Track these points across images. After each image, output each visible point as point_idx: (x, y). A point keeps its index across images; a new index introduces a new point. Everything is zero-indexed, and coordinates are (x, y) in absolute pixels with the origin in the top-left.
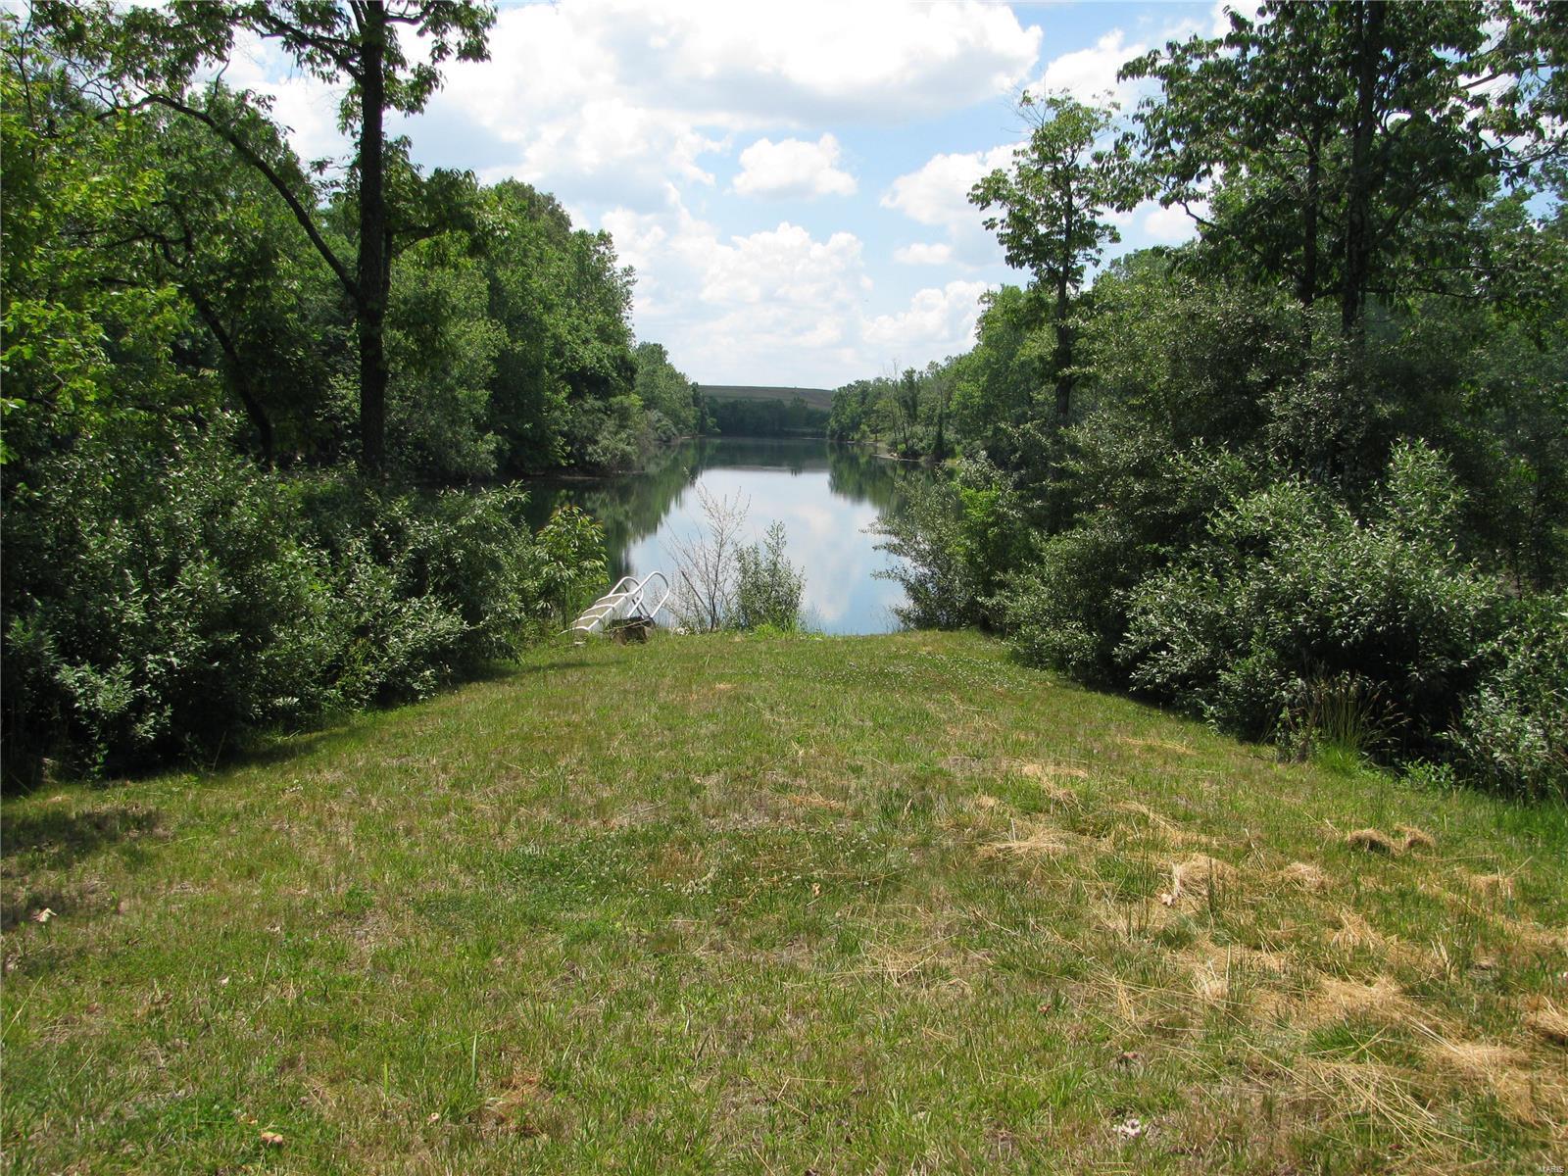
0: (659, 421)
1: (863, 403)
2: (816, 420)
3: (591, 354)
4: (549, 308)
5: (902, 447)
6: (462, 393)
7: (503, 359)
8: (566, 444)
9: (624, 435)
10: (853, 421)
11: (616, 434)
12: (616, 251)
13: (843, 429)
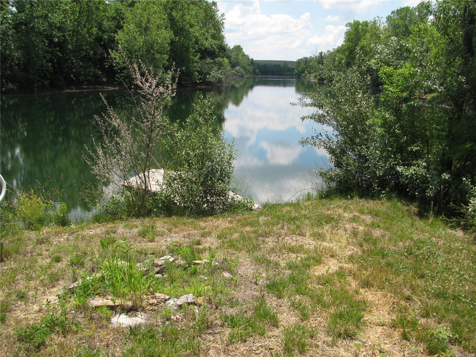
0: (240, 70)
1: (306, 64)
2: (291, 70)
3: (208, 43)
4: (192, 26)
5: (318, 77)
6: (158, 56)
7: (172, 43)
8: (199, 75)
9: (220, 72)
10: (302, 70)
11: (218, 71)
12: (219, 8)
13: (299, 73)
